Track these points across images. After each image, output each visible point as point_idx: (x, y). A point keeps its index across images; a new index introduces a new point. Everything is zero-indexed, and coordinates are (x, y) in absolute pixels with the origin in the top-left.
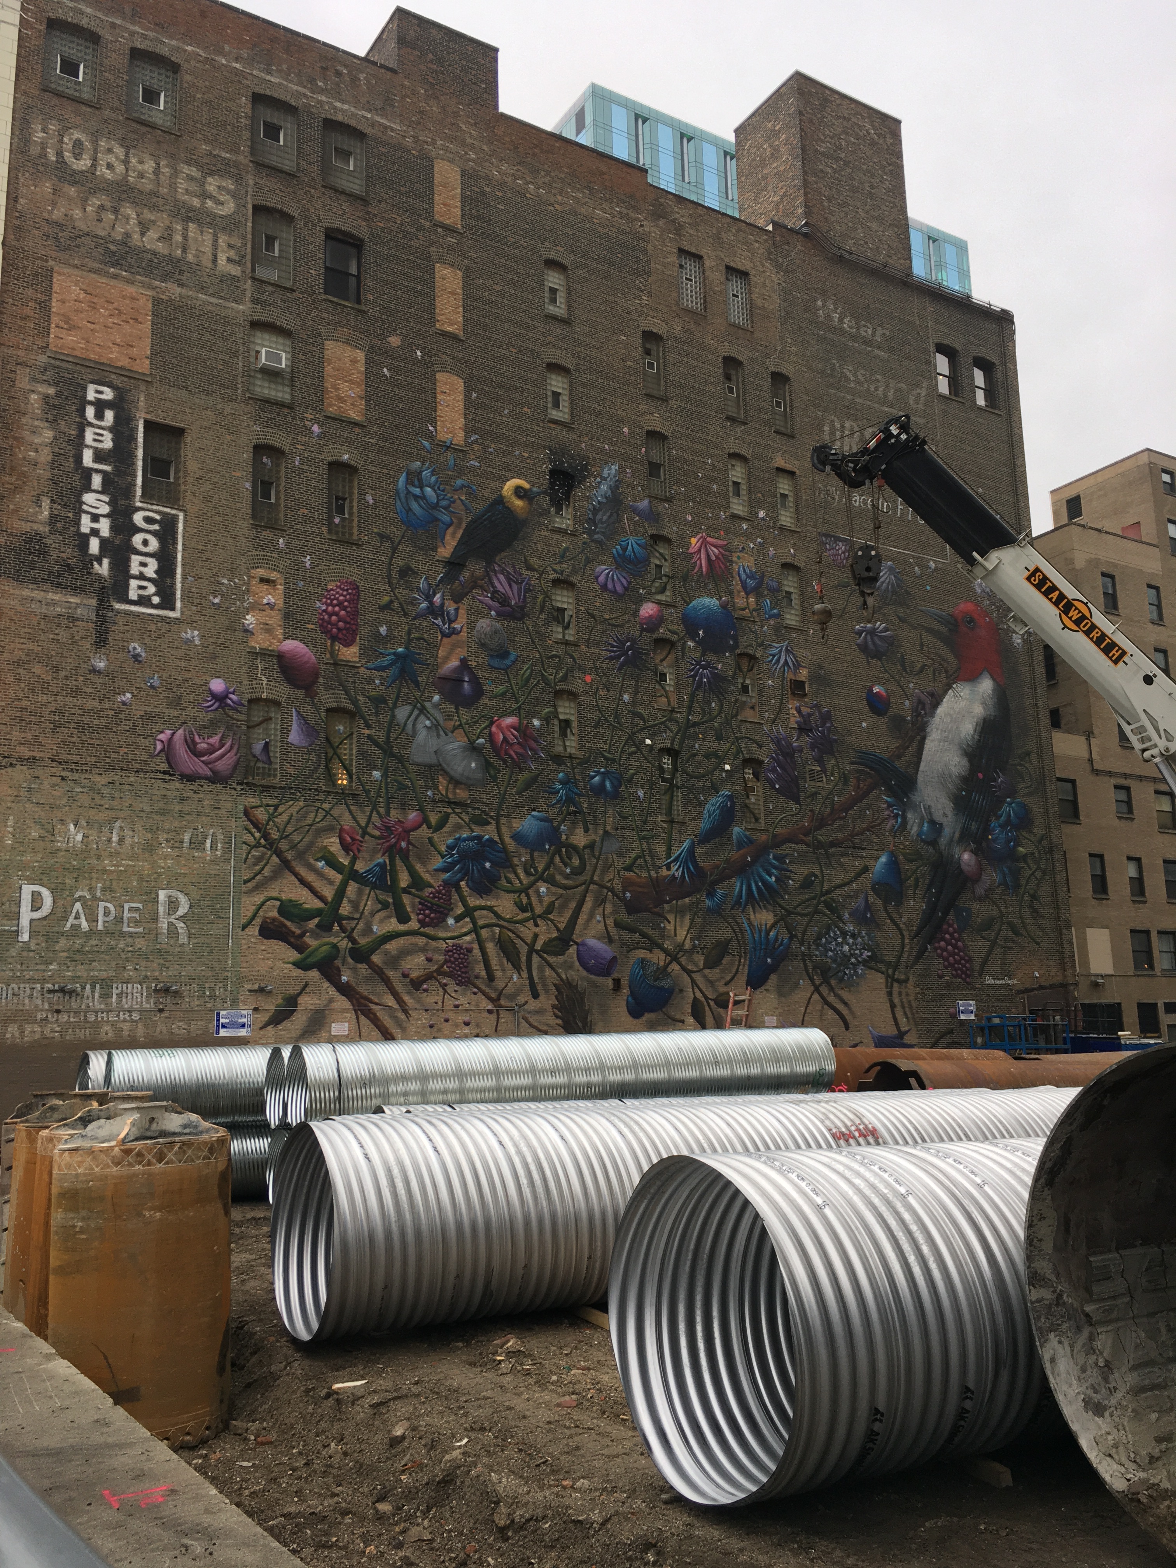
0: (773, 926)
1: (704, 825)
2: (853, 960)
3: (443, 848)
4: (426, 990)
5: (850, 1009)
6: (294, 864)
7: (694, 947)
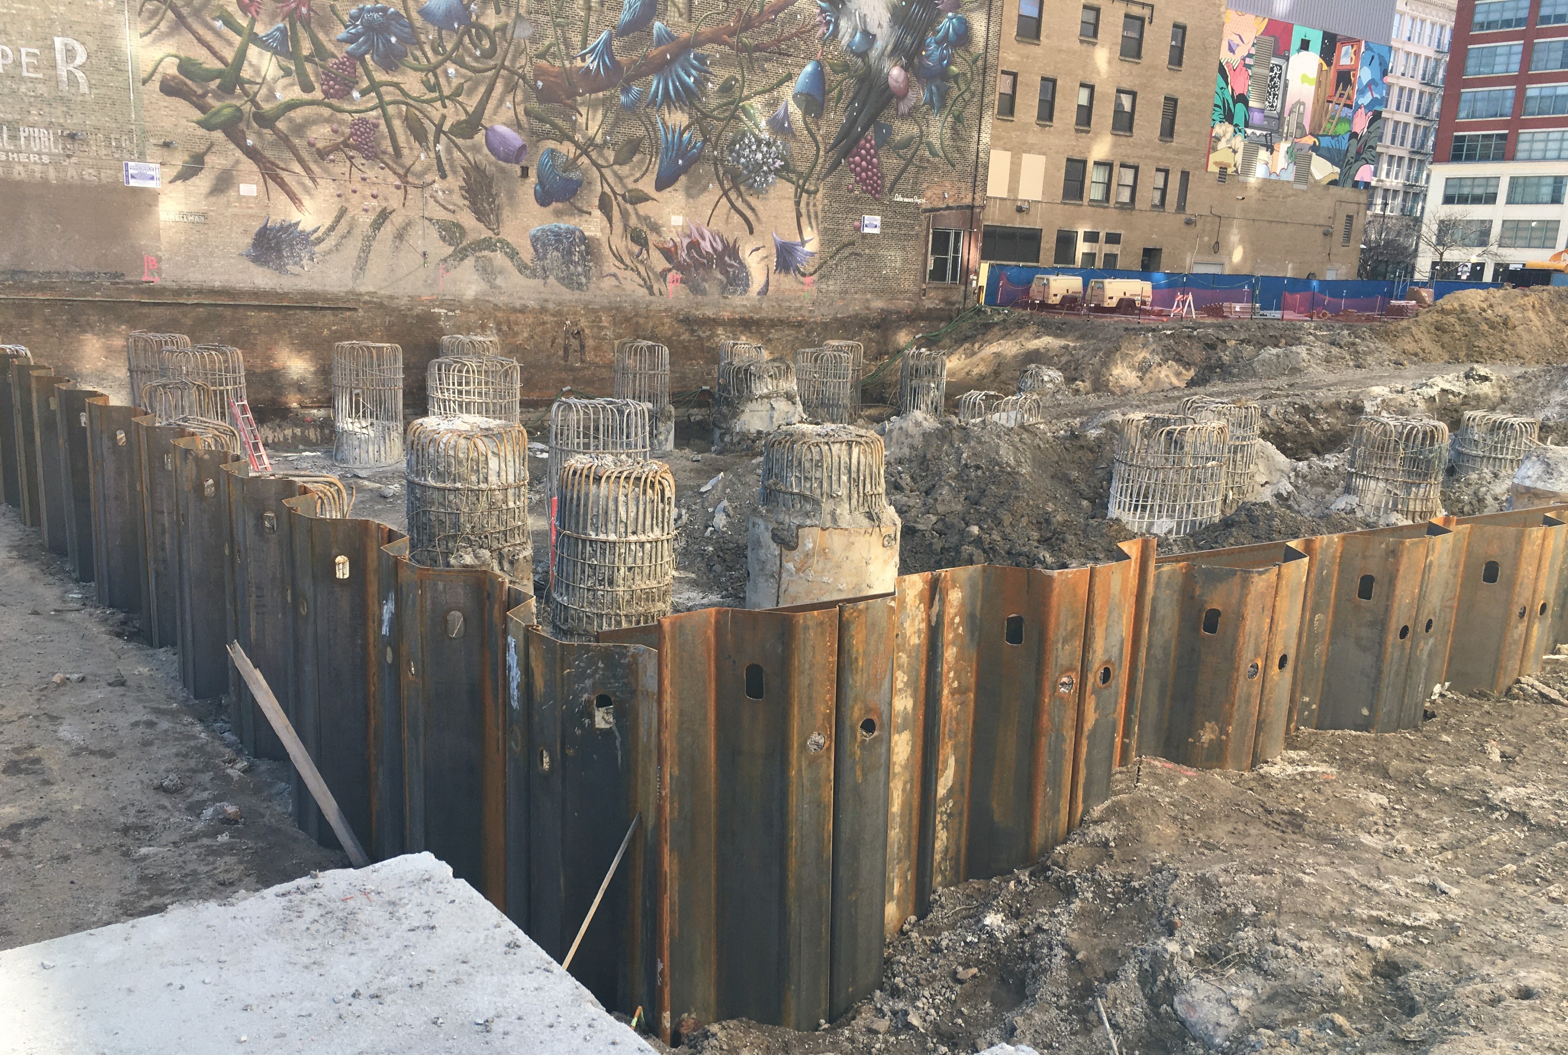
0: (688, 127)
1: (624, 16)
2: (765, 168)
3: (346, 18)
4: (333, 161)
5: (756, 215)
6: (189, 20)
7: (605, 142)
